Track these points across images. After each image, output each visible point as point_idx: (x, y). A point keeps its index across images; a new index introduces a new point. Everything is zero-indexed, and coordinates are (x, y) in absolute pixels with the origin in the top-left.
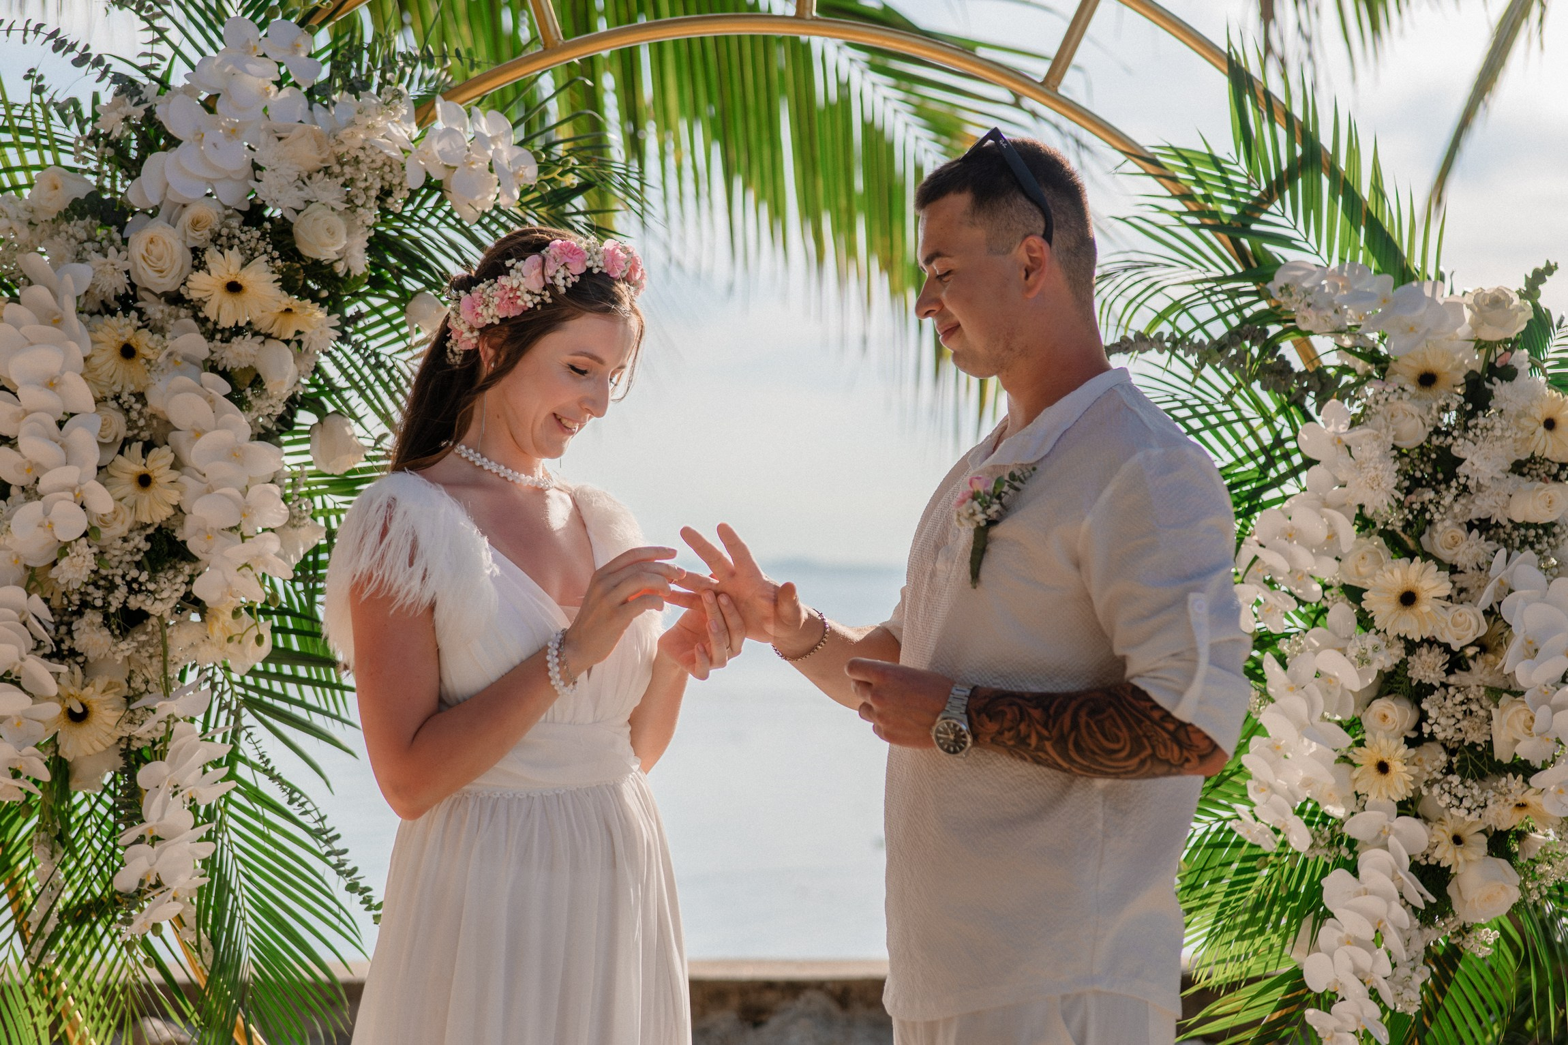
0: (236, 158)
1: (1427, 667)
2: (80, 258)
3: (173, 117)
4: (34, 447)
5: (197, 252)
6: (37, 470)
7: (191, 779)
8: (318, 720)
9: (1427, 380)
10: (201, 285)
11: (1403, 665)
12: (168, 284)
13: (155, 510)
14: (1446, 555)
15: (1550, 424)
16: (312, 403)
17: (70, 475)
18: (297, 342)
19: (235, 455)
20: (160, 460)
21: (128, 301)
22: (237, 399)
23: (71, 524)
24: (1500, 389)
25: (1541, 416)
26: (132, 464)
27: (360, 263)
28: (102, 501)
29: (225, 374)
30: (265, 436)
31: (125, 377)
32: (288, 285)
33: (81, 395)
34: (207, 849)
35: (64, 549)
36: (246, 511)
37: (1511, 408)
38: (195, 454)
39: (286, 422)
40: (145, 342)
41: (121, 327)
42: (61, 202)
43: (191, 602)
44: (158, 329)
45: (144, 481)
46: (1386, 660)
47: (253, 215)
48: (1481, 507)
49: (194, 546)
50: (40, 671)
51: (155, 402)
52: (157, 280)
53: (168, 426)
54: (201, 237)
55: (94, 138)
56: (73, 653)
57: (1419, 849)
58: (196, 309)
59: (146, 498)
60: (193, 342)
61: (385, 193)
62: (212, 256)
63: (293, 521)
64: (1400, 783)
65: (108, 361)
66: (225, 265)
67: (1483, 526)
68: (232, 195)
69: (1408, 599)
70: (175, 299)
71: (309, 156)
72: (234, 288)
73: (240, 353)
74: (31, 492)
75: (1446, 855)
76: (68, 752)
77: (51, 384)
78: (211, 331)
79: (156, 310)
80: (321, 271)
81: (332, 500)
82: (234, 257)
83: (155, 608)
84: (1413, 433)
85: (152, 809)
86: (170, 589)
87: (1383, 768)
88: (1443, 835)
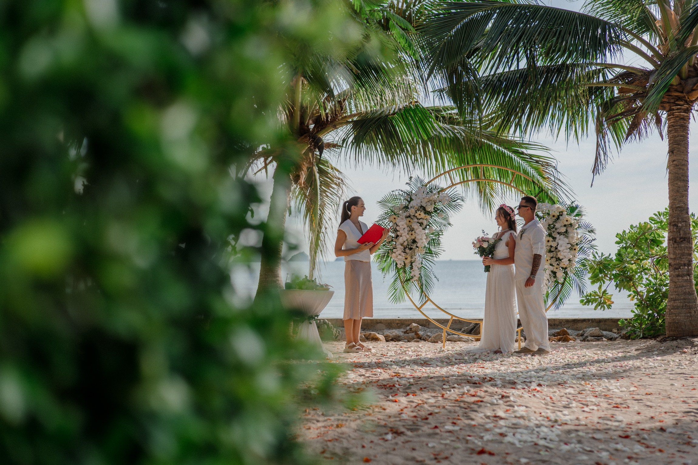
0: (419, 201)
1: (553, 249)
2: (405, 212)
3: (413, 197)
4: (401, 232)
5: (416, 211)
6: (402, 234)
7: (417, 264)
8: (431, 260)
9: (554, 216)
10: (416, 215)
11: (550, 249)
12: (413, 214)
13: (413, 238)
14: (554, 236)
15: (567, 221)
16: (428, 225)
17: (405, 234)
18: (426, 219)
19: (421, 231)
20: (413, 232)
21: (409, 216)
22: (421, 226)
23: (405, 239)
24: (560, 217)
25: (565, 220)
26: (410, 233)
27: (433, 210)
28: (408, 236)
29: (419, 223)
30: (424, 229)
31: (410, 224)
32: (425, 213)
33: (405, 226)
34: (420, 272)
35: (404, 242)
36: (422, 237)
37: (562, 219)
38: (417, 231)
39: (426, 227)
40: (411, 220)
41: (409, 219)
42: (403, 207)
43: (417, 247)
44: (412, 219)
45: (412, 234)
46: (548, 248)
47: (421, 206)
48: (558, 231)
49: (417, 241)
50: (403, 254)
51: (412, 226)
52: (412, 214)
53: (414, 229)
54: (416, 210)
55: (405, 199)
56: (405, 252)
57: (552, 270)
58: (416, 217)
59: (412, 236)
60: (416, 220)
61: (435, 203)
62: (417, 212)
63: (427, 238)
64: (549, 262)
65: (408, 223)
66: (419, 212)
67: (559, 233)
68: (419, 205)
69: (548, 241)
70: (414, 216)
71: (427, 200)
72: (420, 215)
73: (420, 221)
74: (401, 236)
75: (555, 270)
76: (405, 262)
77: (403, 225)
78: (418, 219)
79: (412, 217)
80: (429, 212)
81: (431, 236)
82: (420, 212)
83: (413, 247)
84: (551, 223)
85: (414, 268)
86: (415, 245)
87: (547, 260)
88: (555, 268)
